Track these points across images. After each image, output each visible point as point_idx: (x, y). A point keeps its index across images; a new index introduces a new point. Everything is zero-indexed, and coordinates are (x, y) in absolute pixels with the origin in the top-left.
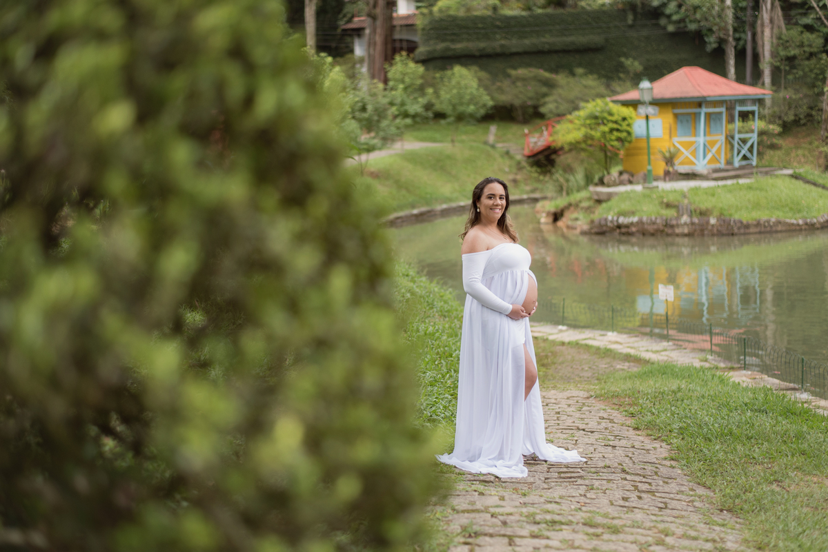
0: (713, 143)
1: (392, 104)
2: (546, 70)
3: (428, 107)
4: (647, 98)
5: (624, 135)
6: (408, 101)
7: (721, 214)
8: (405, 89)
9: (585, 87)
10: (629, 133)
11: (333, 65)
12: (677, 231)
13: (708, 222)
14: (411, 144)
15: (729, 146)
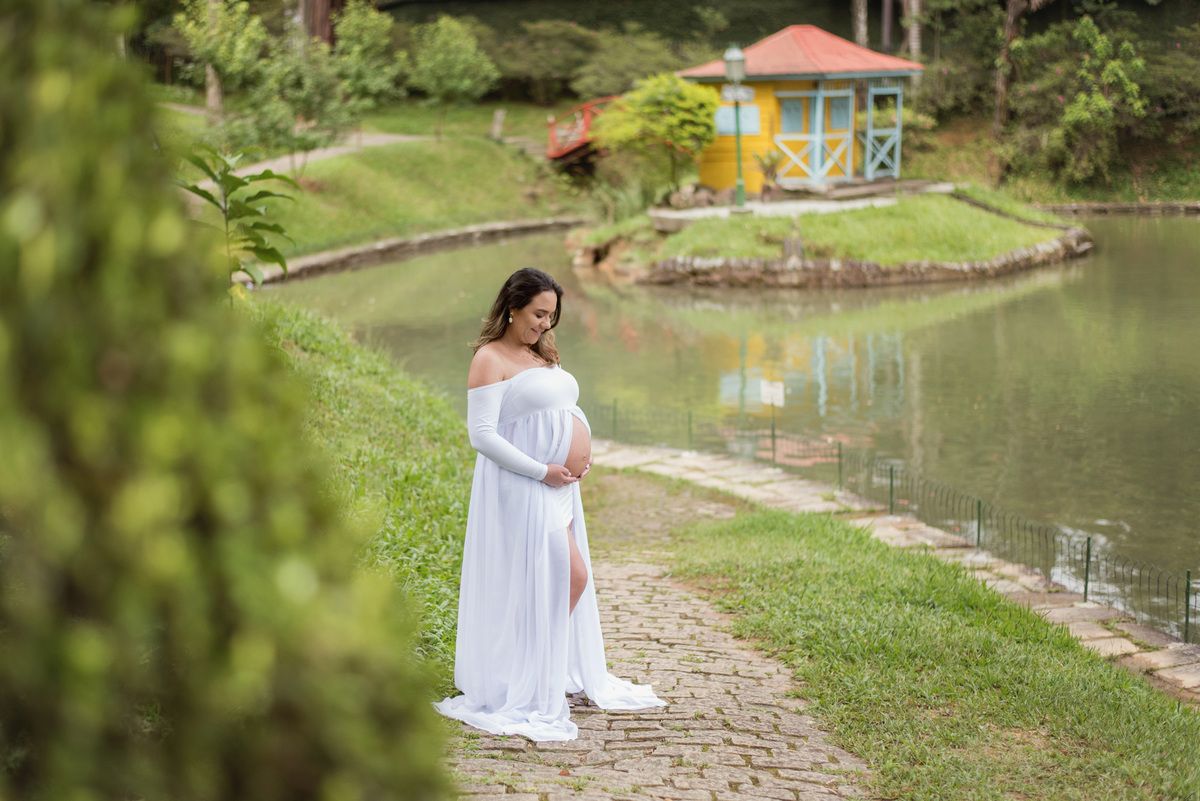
0: (835, 144)
1: (342, 76)
2: (581, 23)
3: (399, 81)
4: (737, 74)
5: (701, 130)
6: (368, 72)
7: (848, 254)
8: (364, 52)
9: (642, 51)
10: (709, 128)
11: (250, 13)
12: (783, 280)
13: (828, 268)
14: (373, 138)
15: (858, 149)
